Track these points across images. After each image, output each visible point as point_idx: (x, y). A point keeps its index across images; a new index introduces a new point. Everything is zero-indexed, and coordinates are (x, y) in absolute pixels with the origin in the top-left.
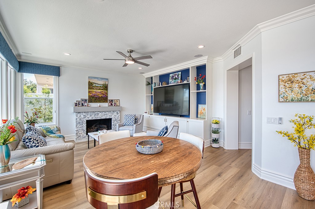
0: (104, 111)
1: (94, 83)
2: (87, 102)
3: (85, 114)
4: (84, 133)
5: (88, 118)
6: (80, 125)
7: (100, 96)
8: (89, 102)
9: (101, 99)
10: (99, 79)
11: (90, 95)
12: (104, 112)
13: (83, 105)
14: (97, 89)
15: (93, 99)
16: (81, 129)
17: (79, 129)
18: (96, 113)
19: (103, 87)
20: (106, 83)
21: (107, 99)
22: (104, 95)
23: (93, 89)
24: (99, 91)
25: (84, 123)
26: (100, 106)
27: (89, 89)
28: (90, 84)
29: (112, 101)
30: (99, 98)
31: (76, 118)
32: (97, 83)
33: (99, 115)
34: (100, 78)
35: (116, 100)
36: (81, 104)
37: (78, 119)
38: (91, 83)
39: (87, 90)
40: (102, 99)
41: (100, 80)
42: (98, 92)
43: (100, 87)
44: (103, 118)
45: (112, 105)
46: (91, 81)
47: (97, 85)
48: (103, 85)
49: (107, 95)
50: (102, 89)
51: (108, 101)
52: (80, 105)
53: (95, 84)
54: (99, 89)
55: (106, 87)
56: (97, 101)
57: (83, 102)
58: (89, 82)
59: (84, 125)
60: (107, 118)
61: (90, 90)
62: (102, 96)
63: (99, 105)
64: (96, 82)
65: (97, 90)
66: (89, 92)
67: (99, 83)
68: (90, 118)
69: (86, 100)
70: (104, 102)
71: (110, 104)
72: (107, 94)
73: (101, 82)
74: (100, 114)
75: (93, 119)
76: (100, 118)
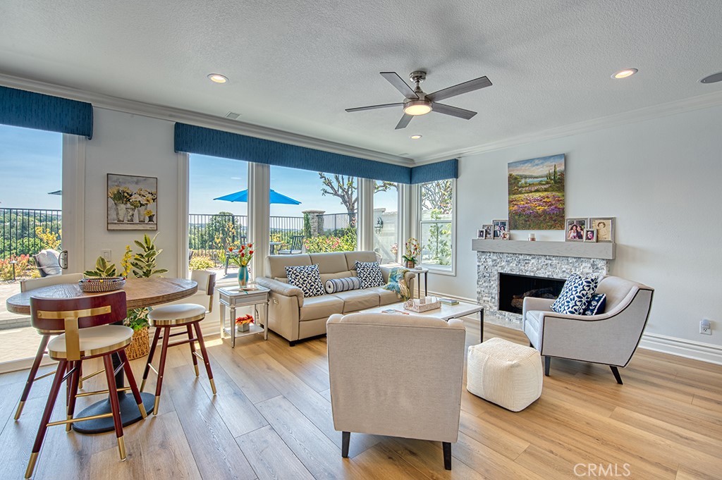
0: (545, 256)
1: (521, 176)
2: (507, 227)
3: (495, 258)
4: (494, 303)
5: (503, 267)
6: (485, 282)
7: (540, 209)
8: (510, 229)
9: (541, 219)
10: (537, 162)
11: (514, 208)
12: (543, 259)
13: (495, 235)
14: (531, 192)
15: (521, 219)
16: (486, 291)
17: (482, 289)
18: (520, 257)
19: (547, 183)
20: (557, 169)
21: (563, 217)
22: (550, 205)
23: (521, 193)
24: (537, 195)
25: (494, 278)
26: (533, 239)
27: (509, 194)
28: (513, 181)
29: (581, 223)
30: (537, 216)
31: (478, 264)
32: (530, 174)
33: (530, 265)
34: (538, 159)
35: (598, 222)
36: (492, 233)
37: (482, 267)
38: (516, 179)
39: (506, 197)
40: (544, 220)
41: (537, 165)
42: (534, 200)
43: (540, 183)
44: (542, 275)
45: (580, 237)
46: (514, 173)
47: (529, 181)
48: (548, 176)
49: (560, 206)
50: (546, 190)
51: (566, 224)
52: (490, 234)
53: (526, 177)
54: (537, 191)
55: (558, 182)
56: (530, 226)
57: (497, 228)
58: (510, 176)
59: (492, 283)
60: (555, 277)
61: (513, 197)
62: (544, 211)
63: (530, 236)
64: (527, 173)
65: (530, 194)
66: (510, 202)
67: (535, 174)
68: (507, 270)
69: (503, 224)
70: (550, 227)
71: (573, 234)
72: (563, 202)
73: (543, 170)
74: (533, 261)
75: (514, 273)
76: (532, 274)
